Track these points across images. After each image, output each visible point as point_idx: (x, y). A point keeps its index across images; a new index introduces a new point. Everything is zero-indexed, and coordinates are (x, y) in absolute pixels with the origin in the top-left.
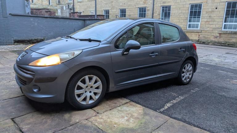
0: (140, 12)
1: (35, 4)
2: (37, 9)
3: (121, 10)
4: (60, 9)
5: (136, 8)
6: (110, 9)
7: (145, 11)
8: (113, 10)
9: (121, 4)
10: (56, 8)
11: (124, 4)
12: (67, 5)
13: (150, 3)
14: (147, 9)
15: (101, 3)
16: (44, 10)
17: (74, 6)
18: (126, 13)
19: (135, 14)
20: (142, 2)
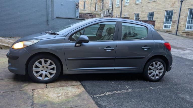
0: (167, 15)
1: (86, 10)
2: (85, 14)
3: (149, 13)
4: (103, 14)
5: (163, 11)
6: (140, 12)
7: (172, 14)
8: (143, 14)
9: (150, 8)
10: (100, 12)
11: (152, 8)
12: (107, 10)
13: (177, 7)
14: (174, 11)
15: (133, 8)
16: (89, 15)
17: (113, 11)
18: (154, 16)
19: (162, 17)
20: (170, 6)
